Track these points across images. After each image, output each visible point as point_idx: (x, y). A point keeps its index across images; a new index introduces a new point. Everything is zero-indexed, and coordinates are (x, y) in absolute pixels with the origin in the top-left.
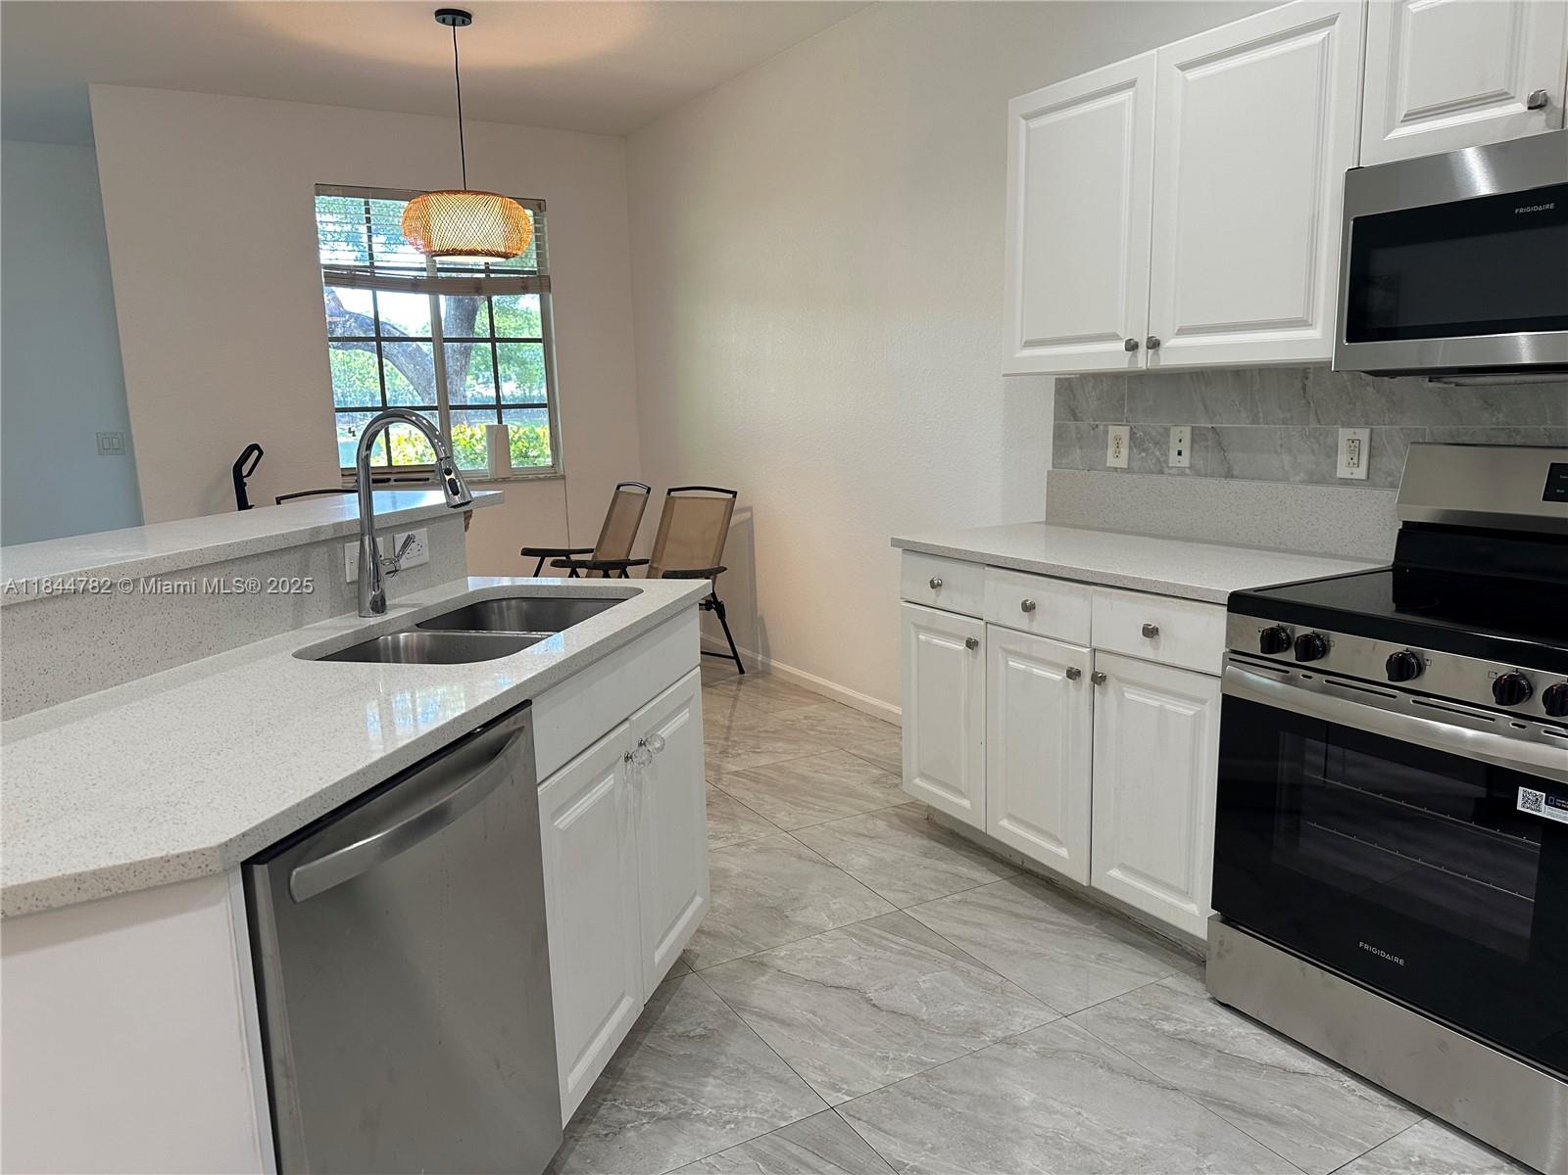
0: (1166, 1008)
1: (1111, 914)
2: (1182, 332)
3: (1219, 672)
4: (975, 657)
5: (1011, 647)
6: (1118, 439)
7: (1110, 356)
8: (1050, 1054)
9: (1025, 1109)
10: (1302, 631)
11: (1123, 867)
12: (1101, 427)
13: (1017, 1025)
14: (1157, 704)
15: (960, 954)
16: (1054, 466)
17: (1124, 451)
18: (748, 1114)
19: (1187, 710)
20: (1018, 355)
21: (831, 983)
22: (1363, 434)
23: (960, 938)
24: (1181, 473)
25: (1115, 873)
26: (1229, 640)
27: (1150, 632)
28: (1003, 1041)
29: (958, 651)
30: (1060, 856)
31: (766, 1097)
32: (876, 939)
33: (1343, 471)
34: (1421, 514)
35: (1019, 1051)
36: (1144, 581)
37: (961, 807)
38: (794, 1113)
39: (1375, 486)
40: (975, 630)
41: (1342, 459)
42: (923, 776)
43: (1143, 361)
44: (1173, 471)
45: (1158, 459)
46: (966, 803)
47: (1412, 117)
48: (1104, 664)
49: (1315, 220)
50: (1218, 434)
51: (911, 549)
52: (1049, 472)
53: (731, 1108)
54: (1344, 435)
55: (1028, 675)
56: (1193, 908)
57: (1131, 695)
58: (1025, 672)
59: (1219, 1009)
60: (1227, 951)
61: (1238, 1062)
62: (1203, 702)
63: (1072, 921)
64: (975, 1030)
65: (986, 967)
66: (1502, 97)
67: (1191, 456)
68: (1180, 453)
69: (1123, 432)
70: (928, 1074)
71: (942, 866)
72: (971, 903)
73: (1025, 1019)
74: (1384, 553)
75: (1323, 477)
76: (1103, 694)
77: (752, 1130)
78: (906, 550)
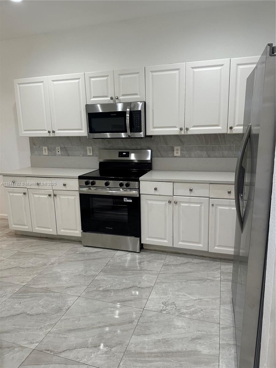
0: (77, 250)
1: (61, 239)
2: (59, 130)
3: (78, 190)
4: (26, 196)
5: (33, 193)
6: (45, 149)
7: (45, 134)
8: (60, 263)
9: (60, 272)
10: (91, 181)
11: (63, 229)
12: (41, 147)
13: (52, 261)
14: (67, 198)
15: (35, 254)
16: (31, 155)
17: (47, 152)
18: (7, 293)
19: (73, 198)
20: (23, 133)
21: (11, 268)
22: (91, 148)
23: (35, 252)
24: (59, 155)
25: (62, 230)
26: (79, 184)
27: (65, 185)
28: (51, 264)
29: (21, 196)
30: (50, 231)
31: (9, 289)
32: (17, 258)
33: (88, 154)
34: (101, 161)
35: (55, 265)
36: (62, 176)
37: (26, 228)
38: (17, 289)
39: (94, 156)
40: (25, 190)
41: (88, 152)
42: (15, 224)
43: (52, 135)
44: (58, 155)
45: (54, 153)
46: (27, 227)
47: (94, 97)
48: (55, 192)
49: (81, 112)
50: (65, 148)
51: (5, 175)
52: (30, 156)
53: (3, 294)
54: (88, 148)
55: (39, 198)
56: (78, 232)
57: (62, 197)
58: (38, 197)
59: (85, 247)
60: (85, 236)
61: (91, 253)
62: (75, 195)
63: (54, 243)
64: (45, 264)
65: (42, 255)
66: (106, 97)
67: (61, 152)
68: (58, 152)
69: (46, 148)
70: (40, 274)
71: (23, 241)
72: (33, 246)
73: (53, 260)
74: (97, 167)
75: (85, 155)
76: (56, 198)
77: (9, 295)
78: (3, 176)
